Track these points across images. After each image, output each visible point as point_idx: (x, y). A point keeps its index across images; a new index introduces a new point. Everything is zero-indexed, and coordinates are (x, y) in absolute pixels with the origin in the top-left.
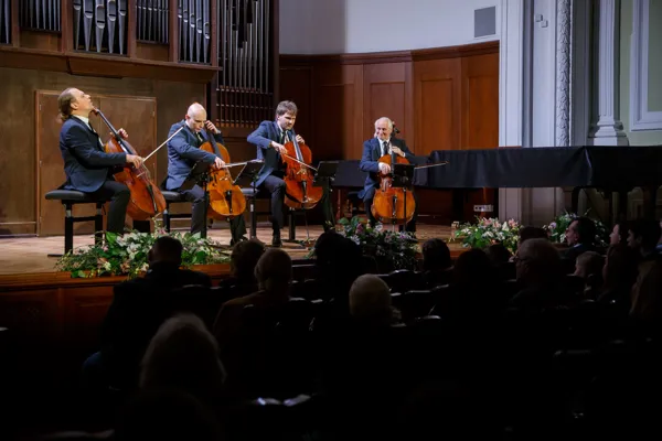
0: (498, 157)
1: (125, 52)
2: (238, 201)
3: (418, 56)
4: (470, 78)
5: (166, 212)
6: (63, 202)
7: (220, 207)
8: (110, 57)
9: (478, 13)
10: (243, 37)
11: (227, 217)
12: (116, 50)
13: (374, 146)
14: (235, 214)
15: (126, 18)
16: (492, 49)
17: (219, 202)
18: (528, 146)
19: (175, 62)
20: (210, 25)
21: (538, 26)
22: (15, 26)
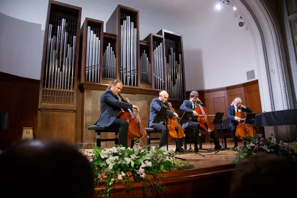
0: (272, 115)
1: (137, 86)
2: (180, 132)
3: (228, 88)
4: (248, 93)
5: (148, 137)
6: (96, 131)
7: (173, 134)
8: (132, 86)
9: (248, 73)
10: (174, 83)
11: (176, 139)
12: (134, 85)
13: (232, 108)
14: (180, 137)
15: (137, 75)
16: (256, 82)
17: (172, 131)
18: (273, 111)
19: (153, 89)
20: (164, 78)
21: (271, 73)
22: (101, 77)
